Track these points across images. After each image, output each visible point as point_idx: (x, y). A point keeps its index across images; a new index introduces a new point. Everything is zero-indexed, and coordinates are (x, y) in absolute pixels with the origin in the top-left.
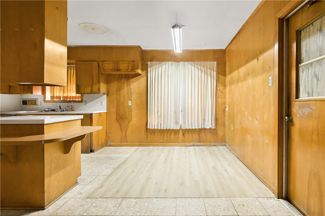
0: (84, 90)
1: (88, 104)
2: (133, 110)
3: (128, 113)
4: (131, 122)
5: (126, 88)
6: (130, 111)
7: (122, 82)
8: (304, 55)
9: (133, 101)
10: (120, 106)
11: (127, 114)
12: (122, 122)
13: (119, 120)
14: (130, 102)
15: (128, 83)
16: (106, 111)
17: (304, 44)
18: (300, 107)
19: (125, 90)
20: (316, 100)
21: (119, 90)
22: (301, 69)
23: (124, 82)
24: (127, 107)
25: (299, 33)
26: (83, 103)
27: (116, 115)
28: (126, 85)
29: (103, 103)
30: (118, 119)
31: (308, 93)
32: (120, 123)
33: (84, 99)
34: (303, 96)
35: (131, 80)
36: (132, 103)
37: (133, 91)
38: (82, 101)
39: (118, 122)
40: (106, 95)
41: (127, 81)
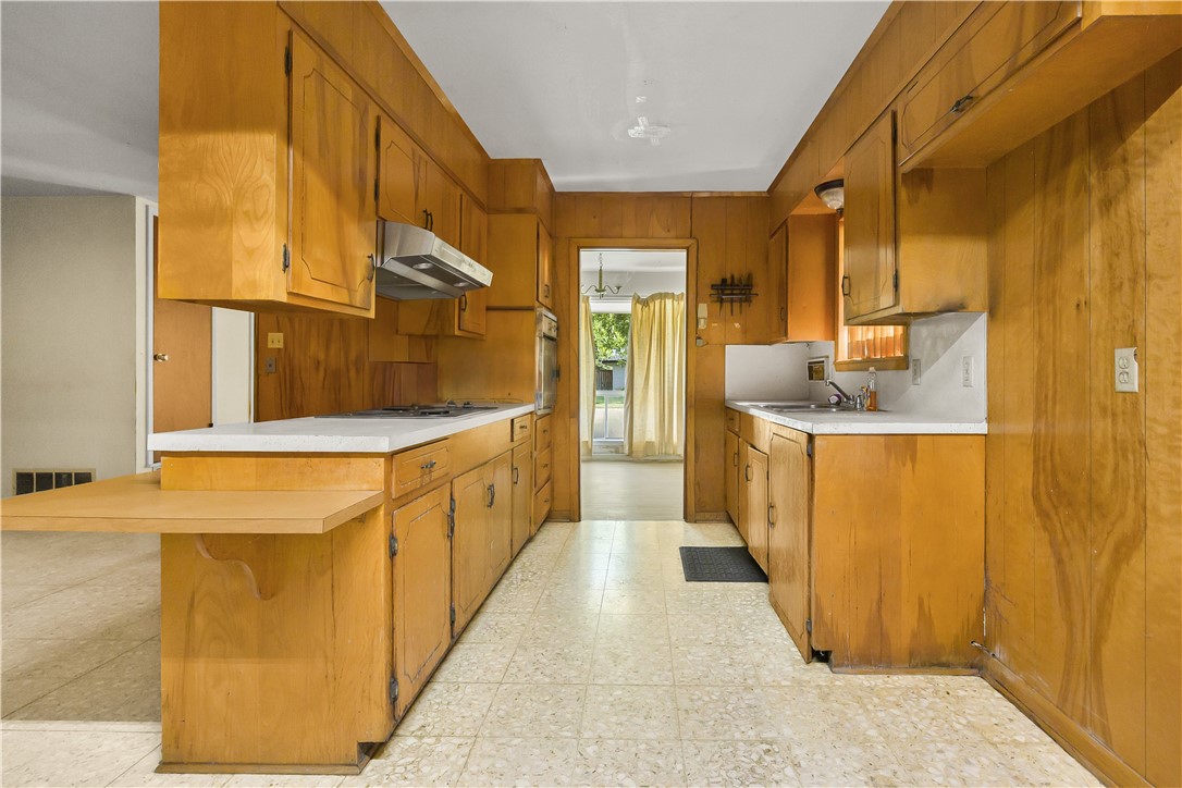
1: (923, 380)
2: (1152, 443)
3: (1110, 460)
4: (1137, 561)
5: (1096, 236)
6: (1124, 451)
7: (1070, 187)
9: (1152, 350)
10: (1055, 392)
11: (1108, 477)
12: (1067, 531)
13: (1052, 513)
14: (1124, 356)
15: (1116, 174)
16: (983, 428)
23: (1083, 186)
24: (1104, 410)
26: (909, 374)
27: (1036, 462)
28: (1094, 203)
29: (973, 369)
30: (1046, 504)
32: (1060, 537)
33: (912, 350)
35: (1136, 139)
36: (1143, 371)
38: (903, 363)
39: (1045, 528)
40: (982, 320)
41: (1104, 166)
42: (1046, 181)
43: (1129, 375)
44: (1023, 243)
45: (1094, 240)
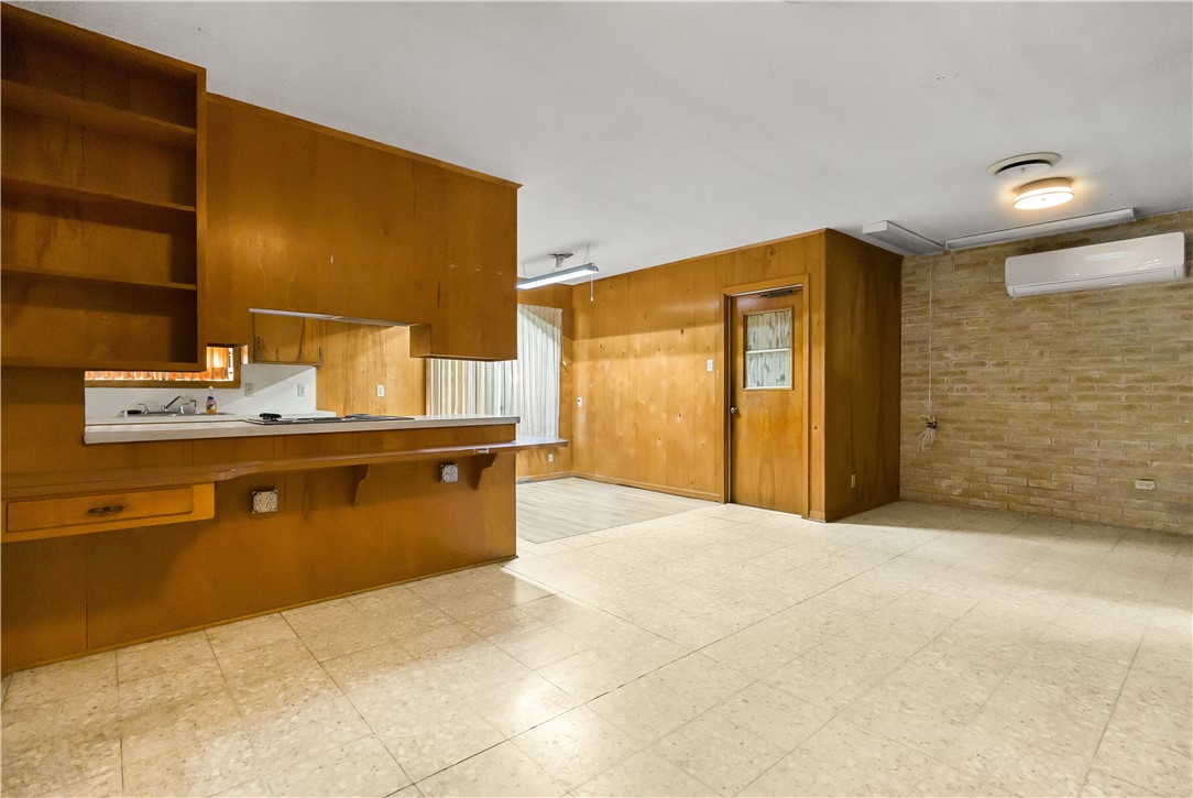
0: (277, 352)
1: (257, 394)
2: (387, 408)
5: (370, 353)
7: (360, 336)
8: (751, 343)
9: (388, 386)
10: (353, 397)
14: (380, 387)
15: (377, 338)
17: (750, 331)
18: (748, 397)
20: (768, 390)
21: (350, 357)
22: (748, 357)
23: (364, 337)
25: (745, 318)
26: (242, 390)
28: (369, 343)
29: (306, 390)
31: (758, 383)
33: (245, 378)
34: (751, 385)
36: (385, 392)
37: (388, 358)
38: (236, 384)
40: (313, 368)
43: (381, 391)
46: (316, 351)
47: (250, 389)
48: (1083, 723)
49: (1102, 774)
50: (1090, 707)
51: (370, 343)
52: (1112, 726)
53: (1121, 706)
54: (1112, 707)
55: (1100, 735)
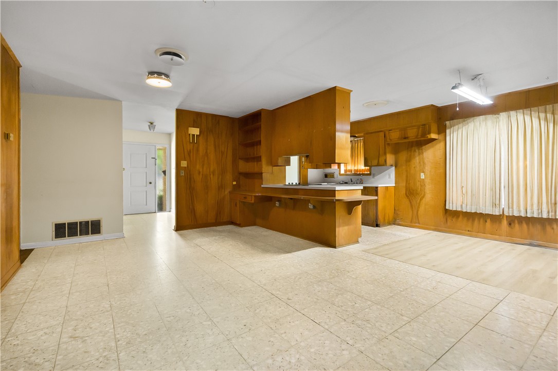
0: (371, 162)
1: (376, 177)
2: (426, 185)
3: (420, 187)
4: (424, 199)
6: (422, 186)
7: (413, 150)
9: (426, 173)
10: (410, 179)
11: (419, 189)
12: (412, 198)
14: (422, 174)
15: (420, 151)
16: (394, 185)
19: (417, 160)
21: (409, 160)
23: (415, 151)
24: (419, 181)
26: (371, 176)
27: (406, 189)
29: (392, 175)
30: (408, 195)
33: (373, 172)
35: (424, 147)
36: (425, 176)
37: (426, 160)
38: (370, 174)
39: (408, 198)
40: (394, 167)
41: (419, 150)
42: (408, 149)
43: (423, 176)
44: (403, 156)
45: (417, 158)
46: (384, 161)
47: (374, 175)
48: (122, 324)
49: (107, 311)
50: (125, 334)
51: (417, 153)
52: (112, 330)
53: (113, 344)
54: (117, 341)
55: (115, 323)
